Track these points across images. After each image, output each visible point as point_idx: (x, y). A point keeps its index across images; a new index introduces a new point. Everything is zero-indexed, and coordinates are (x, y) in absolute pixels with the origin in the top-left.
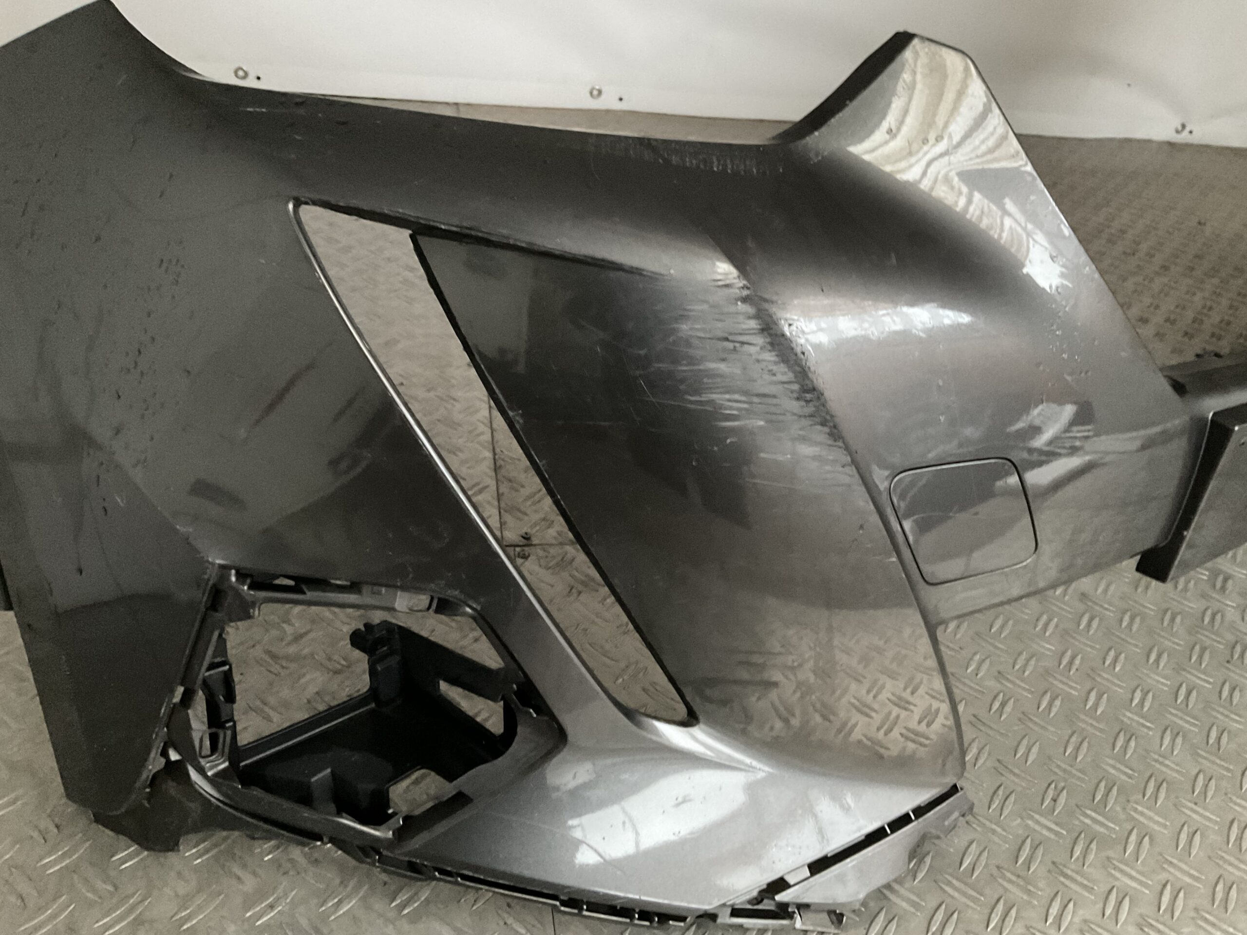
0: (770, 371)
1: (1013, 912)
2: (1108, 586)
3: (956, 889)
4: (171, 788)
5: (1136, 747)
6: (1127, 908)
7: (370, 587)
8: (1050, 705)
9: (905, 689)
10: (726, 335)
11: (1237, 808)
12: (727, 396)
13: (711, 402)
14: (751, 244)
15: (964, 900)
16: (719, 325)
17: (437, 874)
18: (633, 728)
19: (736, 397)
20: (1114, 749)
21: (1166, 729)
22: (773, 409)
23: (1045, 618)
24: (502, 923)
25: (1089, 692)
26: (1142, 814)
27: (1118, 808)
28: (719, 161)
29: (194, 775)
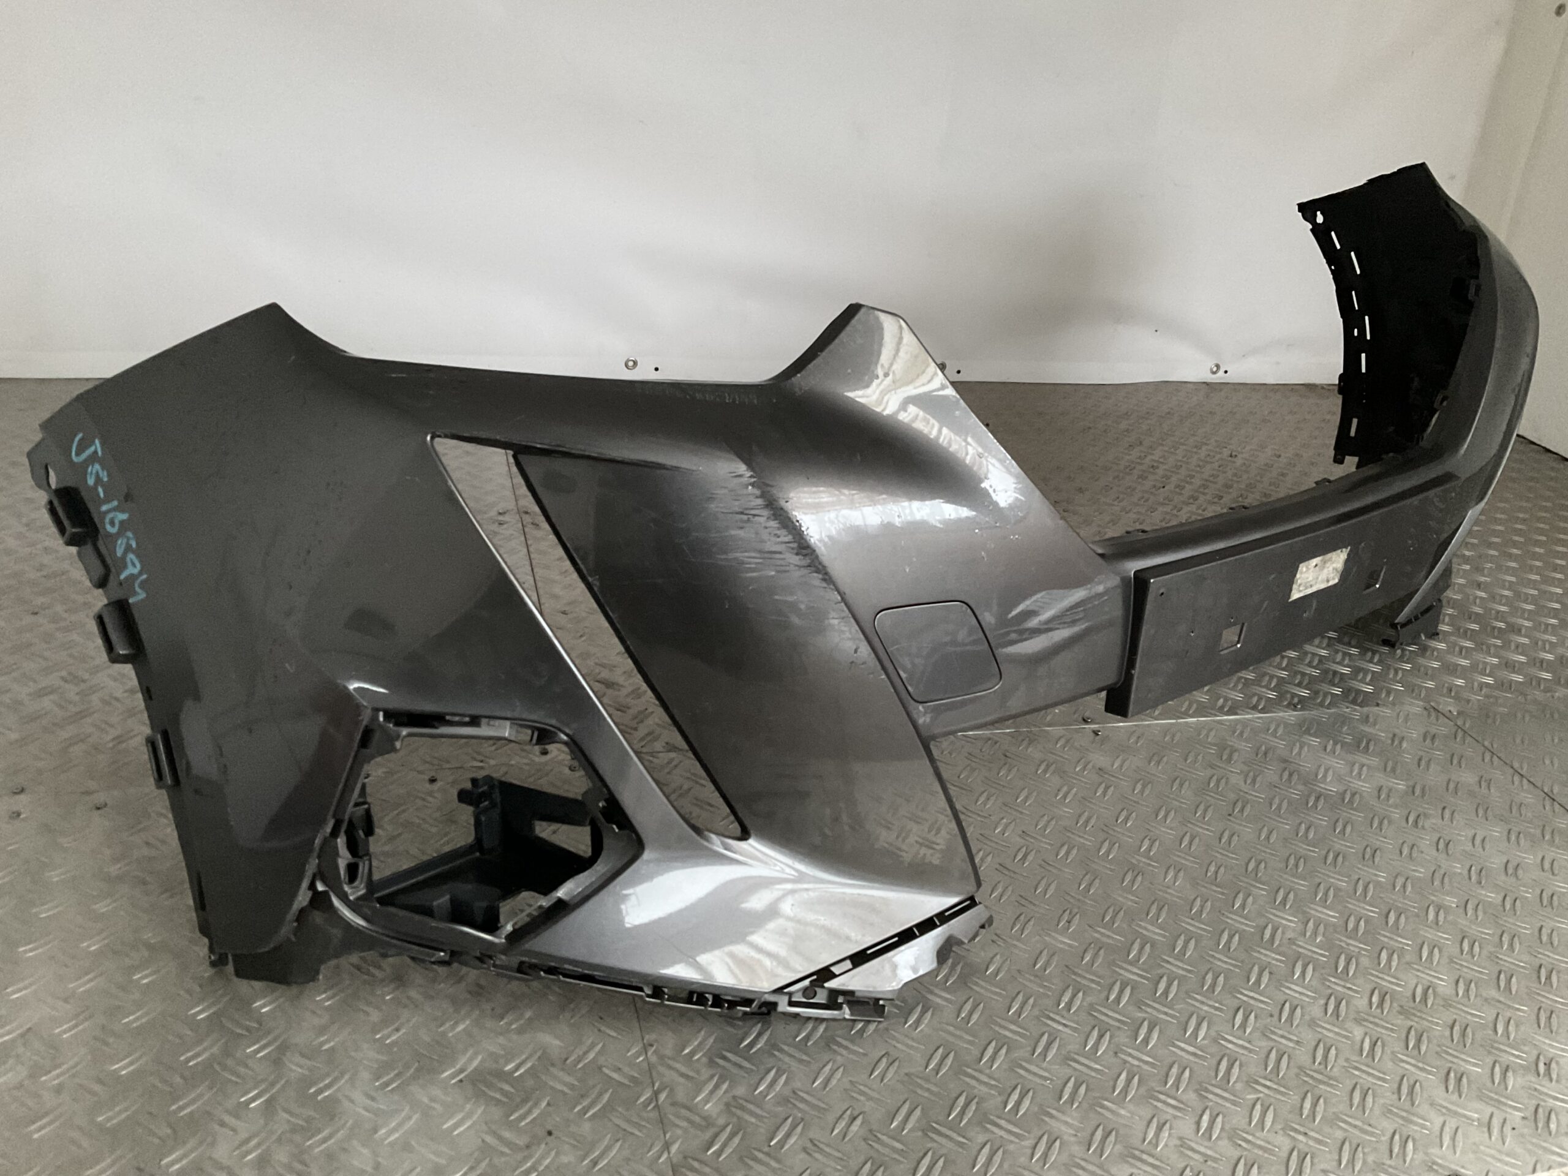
0: (775, 535)
1: (1031, 1001)
2: (1124, 761)
3: (982, 987)
4: (318, 918)
5: (1142, 882)
6: (1128, 995)
7: (487, 720)
8: (1068, 853)
9: (929, 831)
10: (741, 510)
11: (1229, 921)
12: (746, 554)
13: (736, 559)
14: (755, 448)
15: (989, 995)
16: (737, 503)
17: (542, 973)
18: (698, 838)
19: (753, 554)
20: (1123, 883)
21: (1169, 868)
22: (782, 562)
23: (1065, 789)
24: (596, 1030)
25: (1103, 843)
26: (1146, 929)
27: (1125, 926)
28: (729, 395)
29: (336, 902)
